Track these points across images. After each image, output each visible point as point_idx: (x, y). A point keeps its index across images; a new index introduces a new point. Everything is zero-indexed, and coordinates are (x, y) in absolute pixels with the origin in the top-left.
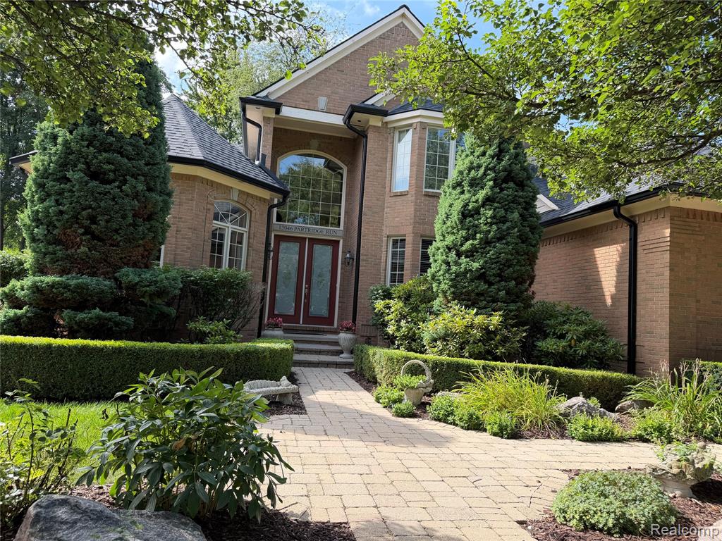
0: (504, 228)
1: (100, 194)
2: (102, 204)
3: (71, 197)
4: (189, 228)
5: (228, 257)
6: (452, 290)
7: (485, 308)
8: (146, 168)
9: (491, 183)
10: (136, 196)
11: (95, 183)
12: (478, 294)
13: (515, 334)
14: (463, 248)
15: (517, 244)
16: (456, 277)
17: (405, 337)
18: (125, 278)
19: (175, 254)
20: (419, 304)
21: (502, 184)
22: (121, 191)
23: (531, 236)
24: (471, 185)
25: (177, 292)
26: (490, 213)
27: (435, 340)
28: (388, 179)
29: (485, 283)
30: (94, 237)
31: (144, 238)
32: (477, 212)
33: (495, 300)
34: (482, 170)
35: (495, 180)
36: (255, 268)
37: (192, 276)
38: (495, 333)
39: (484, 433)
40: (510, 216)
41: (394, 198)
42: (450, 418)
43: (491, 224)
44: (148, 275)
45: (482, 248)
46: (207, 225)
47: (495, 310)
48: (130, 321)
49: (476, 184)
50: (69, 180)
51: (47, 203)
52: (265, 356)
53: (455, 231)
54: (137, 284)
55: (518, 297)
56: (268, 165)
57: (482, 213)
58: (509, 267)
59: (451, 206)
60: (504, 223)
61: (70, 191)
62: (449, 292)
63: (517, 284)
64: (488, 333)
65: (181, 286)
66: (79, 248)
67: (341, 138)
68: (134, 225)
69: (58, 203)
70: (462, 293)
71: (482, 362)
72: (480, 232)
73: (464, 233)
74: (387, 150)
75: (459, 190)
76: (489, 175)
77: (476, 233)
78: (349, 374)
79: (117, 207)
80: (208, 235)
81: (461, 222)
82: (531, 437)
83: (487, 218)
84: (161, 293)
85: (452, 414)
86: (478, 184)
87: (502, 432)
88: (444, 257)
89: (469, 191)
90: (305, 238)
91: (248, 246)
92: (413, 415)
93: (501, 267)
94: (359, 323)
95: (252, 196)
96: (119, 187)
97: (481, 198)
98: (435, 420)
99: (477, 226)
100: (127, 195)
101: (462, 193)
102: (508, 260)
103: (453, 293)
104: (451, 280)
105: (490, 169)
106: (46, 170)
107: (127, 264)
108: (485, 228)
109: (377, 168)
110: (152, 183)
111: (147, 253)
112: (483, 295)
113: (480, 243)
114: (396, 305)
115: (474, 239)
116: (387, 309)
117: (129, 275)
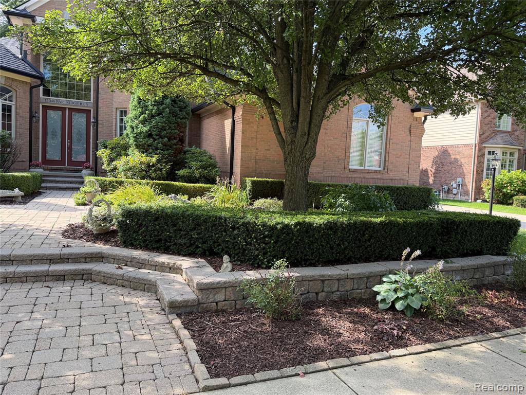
0: (161, 108)
5: (1, 122)
6: (135, 143)
7: (151, 153)
12: (149, 146)
13: (165, 167)
14: (140, 119)
15: (169, 117)
16: (137, 135)
20: (120, 150)
23: (180, 113)
29: (152, 139)
33: (157, 149)
36: (22, 129)
38: (153, 166)
45: (149, 119)
47: (155, 154)
52: (9, 179)
53: (136, 108)
55: (171, 147)
56: (29, 58)
58: (164, 130)
60: (161, 105)
63: (169, 140)
64: (149, 167)
70: (140, 145)
72: (148, 110)
73: (140, 110)
77: (146, 110)
81: (139, 103)
90: (66, 108)
92: (84, 204)
93: (160, 130)
95: (16, 80)
99: (147, 106)
102: (163, 127)
103: (136, 145)
104: (134, 137)
108: (150, 107)
112: (151, 146)
113: (148, 116)
114: (108, 151)
115: (146, 114)
116: (103, 154)
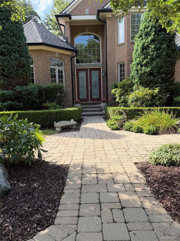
0: (160, 52)
1: (3, 60)
2: (5, 64)
4: (42, 70)
5: (58, 79)
6: (140, 81)
7: (153, 87)
8: (18, 48)
9: (153, 33)
10: (16, 59)
12: (150, 82)
13: (165, 96)
14: (143, 63)
15: (165, 58)
16: (141, 75)
17: (123, 102)
18: (17, 89)
19: (39, 80)
20: (127, 89)
21: (159, 33)
22: (11, 58)
23: (172, 54)
24: (146, 35)
25: (36, 93)
26: (153, 46)
27: (133, 102)
28: (116, 39)
29: (153, 76)
30: (5, 76)
31: (22, 74)
32: (148, 46)
33: (157, 83)
34: (150, 28)
35: (155, 32)
36: (68, 82)
37: (43, 87)
38: (156, 96)
39: (143, 134)
40: (162, 47)
41: (119, 47)
42: (131, 129)
43: (154, 51)
44: (25, 88)
45: (151, 62)
46: (48, 68)
47: (156, 87)
48: (22, 104)
49: (147, 34)
52: (67, 113)
53: (140, 56)
54: (21, 91)
56: (69, 41)
57: (150, 47)
58: (162, 68)
59: (138, 46)
60: (160, 50)
62: (138, 82)
63: (166, 75)
64: (153, 97)
65: (37, 91)
67: (98, 25)
68: (17, 70)
70: (143, 82)
71: (148, 108)
72: (150, 55)
73: (143, 56)
74: (115, 26)
75: (141, 38)
76: (153, 30)
77: (148, 56)
78: (104, 118)
79: (10, 64)
80: (49, 72)
81: (142, 52)
82: (162, 134)
83: (152, 49)
84: (30, 94)
85: (132, 128)
86: (149, 34)
87: (150, 133)
88: (136, 68)
89: (145, 38)
90: (88, 69)
91: (65, 74)
92: (118, 129)
93: (159, 69)
94: (109, 99)
95: (64, 54)
97: (149, 40)
98: (126, 130)
99: (148, 53)
100: (13, 60)
101: (142, 39)
102: (161, 66)
103: (140, 82)
104: (139, 77)
105: (153, 27)
107: (18, 85)
108: (151, 53)
109: (111, 35)
110: (21, 54)
111: (25, 80)
112: (152, 81)
113: (150, 60)
114: (118, 90)
115: (147, 59)
116: (116, 92)
117: (18, 88)
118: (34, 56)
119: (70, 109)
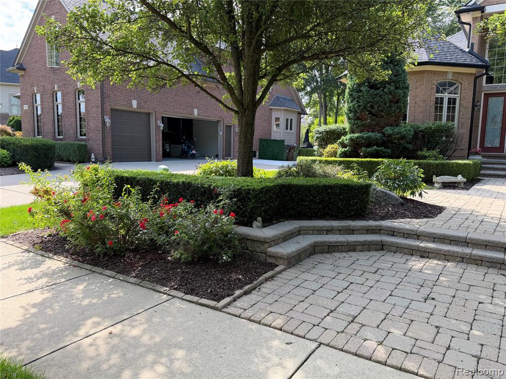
1: (374, 95)
2: (376, 100)
3: (363, 98)
4: (421, 101)
5: (446, 114)
8: (395, 78)
11: (373, 90)
18: (386, 132)
19: (414, 116)
22: (384, 92)
25: (411, 137)
30: (373, 115)
31: (395, 112)
36: (464, 119)
37: (420, 128)
44: (397, 130)
46: (432, 97)
48: (389, 151)
50: (362, 91)
51: (354, 103)
54: (392, 134)
56: (476, 49)
61: (363, 96)
65: (413, 133)
66: (367, 120)
68: (390, 107)
69: (358, 102)
79: (382, 100)
80: (433, 103)
84: (403, 137)
91: (460, 106)
95: (462, 74)
96: (383, 90)
100: (386, 93)
106: (353, 88)
107: (387, 126)
110: (398, 85)
117: (388, 130)
118: (411, 82)
119: (460, 161)
